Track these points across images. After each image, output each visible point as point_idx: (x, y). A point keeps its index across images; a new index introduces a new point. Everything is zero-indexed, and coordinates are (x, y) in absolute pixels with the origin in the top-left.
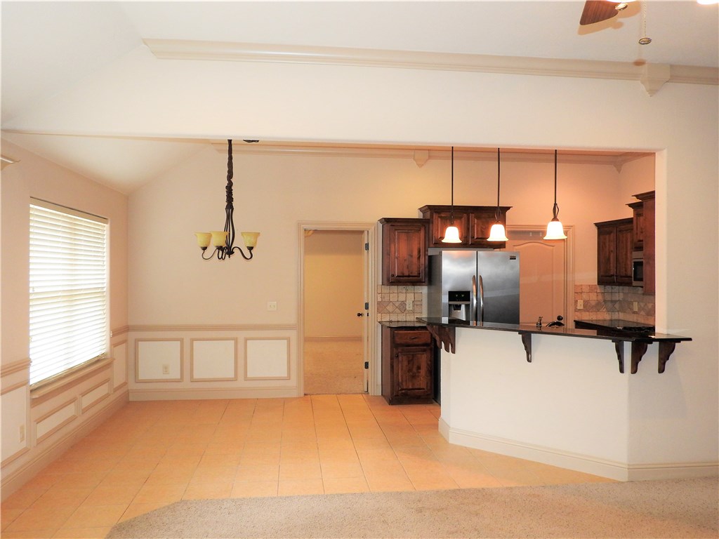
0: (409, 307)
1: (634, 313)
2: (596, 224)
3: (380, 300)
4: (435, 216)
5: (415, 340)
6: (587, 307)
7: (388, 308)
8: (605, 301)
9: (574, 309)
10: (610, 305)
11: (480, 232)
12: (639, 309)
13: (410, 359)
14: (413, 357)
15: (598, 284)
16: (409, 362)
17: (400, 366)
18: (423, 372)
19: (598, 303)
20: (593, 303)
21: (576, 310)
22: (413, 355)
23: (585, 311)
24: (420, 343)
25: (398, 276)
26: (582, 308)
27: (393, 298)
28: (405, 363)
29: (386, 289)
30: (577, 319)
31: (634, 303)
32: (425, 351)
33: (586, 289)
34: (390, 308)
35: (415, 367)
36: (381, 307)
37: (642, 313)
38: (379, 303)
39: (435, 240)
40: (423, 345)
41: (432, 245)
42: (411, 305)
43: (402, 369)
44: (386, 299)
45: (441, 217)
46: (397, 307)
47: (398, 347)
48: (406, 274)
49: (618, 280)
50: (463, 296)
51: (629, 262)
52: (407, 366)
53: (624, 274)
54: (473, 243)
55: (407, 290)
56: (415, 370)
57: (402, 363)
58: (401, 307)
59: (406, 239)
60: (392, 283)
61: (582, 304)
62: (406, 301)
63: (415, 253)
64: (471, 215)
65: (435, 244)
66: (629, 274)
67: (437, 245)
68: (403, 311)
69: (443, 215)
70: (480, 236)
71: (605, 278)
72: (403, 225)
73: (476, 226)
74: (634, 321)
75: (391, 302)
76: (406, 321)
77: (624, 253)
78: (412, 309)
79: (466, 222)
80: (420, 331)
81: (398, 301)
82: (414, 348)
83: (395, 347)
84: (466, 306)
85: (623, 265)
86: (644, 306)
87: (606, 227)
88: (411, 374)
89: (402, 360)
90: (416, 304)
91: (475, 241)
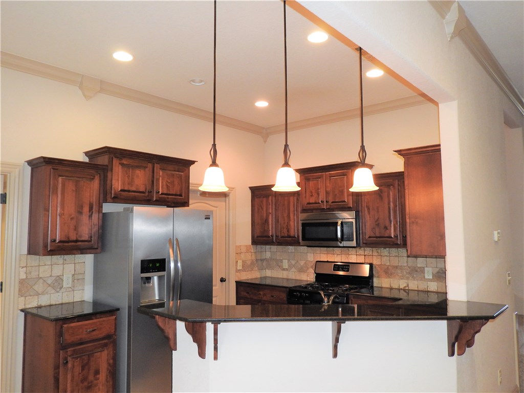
0: (67, 282)
1: (284, 269)
2: (251, 188)
3: (23, 276)
4: (116, 162)
5: (94, 333)
6: (245, 267)
7: (36, 287)
8: (257, 260)
9: (235, 269)
10: (260, 262)
11: (165, 187)
12: (289, 266)
13: (85, 362)
14: (89, 359)
15: (252, 244)
16: (83, 368)
17: (69, 376)
18: (103, 376)
19: (252, 263)
20: (249, 263)
21: (237, 271)
22: (89, 355)
23: (243, 271)
24: (101, 336)
25: (60, 242)
26: (241, 268)
27: (44, 271)
28: (78, 369)
29: (35, 260)
30: (237, 280)
31: (284, 261)
32: (106, 345)
33: (244, 250)
34: (39, 287)
35: (92, 372)
36: (25, 287)
37: (293, 269)
38: (22, 282)
39: (115, 194)
40: (104, 338)
41: (109, 199)
42: (70, 280)
43: (72, 381)
44: (34, 274)
45: (122, 164)
46: (49, 285)
47: (67, 349)
48: (73, 237)
49: (278, 241)
50: (158, 265)
51: (292, 223)
52: (80, 373)
53: (286, 235)
54: (158, 199)
55: (65, 260)
56: (91, 378)
57: (72, 372)
58: (56, 284)
59: (74, 189)
60: (52, 252)
61: (241, 264)
62: (63, 275)
63: (86, 209)
64: (156, 165)
65: (114, 197)
66: (292, 234)
67: (117, 199)
68: (58, 290)
69: (125, 162)
70: (165, 192)
71: (261, 239)
72: (70, 169)
73: (161, 178)
74: (284, 277)
75: (41, 278)
76: (62, 304)
77: (285, 215)
78: (70, 286)
79: (151, 174)
80: (101, 319)
81: (51, 276)
82: (91, 344)
83: (62, 350)
84: (160, 278)
85: (285, 226)
86: (296, 263)
87: (263, 191)
88: (86, 384)
89: (73, 366)
90: (77, 278)
91: (160, 198)
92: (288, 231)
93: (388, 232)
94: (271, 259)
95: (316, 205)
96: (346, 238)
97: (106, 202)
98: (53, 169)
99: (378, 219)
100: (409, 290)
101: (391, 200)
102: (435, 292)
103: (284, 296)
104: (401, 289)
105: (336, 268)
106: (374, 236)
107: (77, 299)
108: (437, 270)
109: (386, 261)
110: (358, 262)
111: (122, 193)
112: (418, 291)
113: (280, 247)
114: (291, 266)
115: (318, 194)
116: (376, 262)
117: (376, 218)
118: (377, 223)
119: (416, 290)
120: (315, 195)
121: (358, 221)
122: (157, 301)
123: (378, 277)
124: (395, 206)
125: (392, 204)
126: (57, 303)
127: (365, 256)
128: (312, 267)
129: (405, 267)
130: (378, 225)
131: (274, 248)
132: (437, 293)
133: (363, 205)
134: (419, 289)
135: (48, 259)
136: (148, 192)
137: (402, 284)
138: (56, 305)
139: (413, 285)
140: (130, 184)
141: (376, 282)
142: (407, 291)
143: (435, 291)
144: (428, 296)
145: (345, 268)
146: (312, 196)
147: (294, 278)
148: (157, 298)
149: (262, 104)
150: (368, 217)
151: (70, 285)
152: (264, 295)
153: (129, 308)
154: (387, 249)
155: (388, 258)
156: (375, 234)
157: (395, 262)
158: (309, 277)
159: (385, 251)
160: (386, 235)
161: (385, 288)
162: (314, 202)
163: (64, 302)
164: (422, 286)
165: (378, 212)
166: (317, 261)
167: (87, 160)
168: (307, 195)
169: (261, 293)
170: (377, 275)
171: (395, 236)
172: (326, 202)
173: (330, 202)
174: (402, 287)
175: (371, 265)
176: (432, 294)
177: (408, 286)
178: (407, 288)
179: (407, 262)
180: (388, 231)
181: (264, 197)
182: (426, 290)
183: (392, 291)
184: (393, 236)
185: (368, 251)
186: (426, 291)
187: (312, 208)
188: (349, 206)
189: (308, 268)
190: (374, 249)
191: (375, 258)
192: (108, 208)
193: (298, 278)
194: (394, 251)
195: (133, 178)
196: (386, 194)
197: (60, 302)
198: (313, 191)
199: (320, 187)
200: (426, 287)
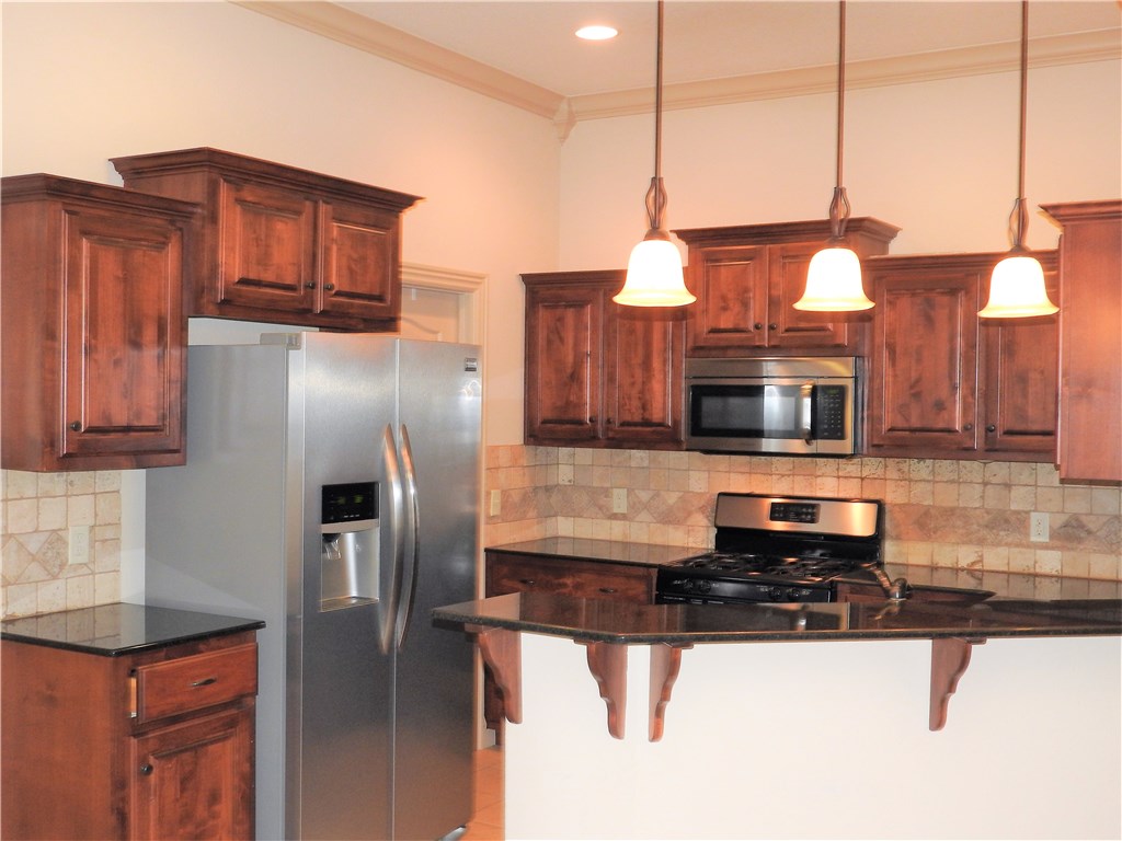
0: (76, 550)
1: (614, 517)
2: (527, 279)
4: (226, 195)
5: (209, 689)
6: (508, 510)
8: (535, 489)
10: (542, 496)
12: (632, 506)
13: (187, 769)
14: (195, 763)
15: (526, 443)
16: (183, 786)
18: (228, 807)
19: (525, 499)
20: (516, 497)
21: (489, 519)
22: (196, 751)
23: (504, 521)
24: (227, 697)
25: (90, 430)
26: (497, 513)
27: (21, 516)
28: (172, 789)
30: (489, 543)
31: (616, 491)
32: (233, 723)
33: (504, 459)
34: (8, 563)
35: (203, 796)
37: (644, 516)
39: (226, 290)
40: (228, 705)
41: (209, 308)
42: (85, 544)
45: (239, 201)
46: (33, 558)
47: (146, 733)
48: (121, 419)
49: (611, 434)
50: (359, 499)
51: (656, 386)
52: (177, 800)
53: (637, 418)
54: (328, 308)
55: (71, 483)
56: (201, 811)
57: (160, 796)
58: (50, 554)
59: (121, 276)
60: (66, 463)
61: (498, 501)
62: (66, 529)
63: (150, 333)
64: (323, 207)
65: (224, 302)
66: (656, 416)
67: (233, 306)
68: (56, 570)
69: (249, 194)
70: (346, 288)
71: (559, 427)
72: (107, 214)
73: (335, 248)
74: (614, 538)
75: (11, 536)
76: (66, 612)
77: (637, 360)
78: (86, 561)
79: (311, 233)
80: (225, 652)
81: (36, 531)
82: (196, 722)
83: (135, 736)
84: (361, 538)
85: (634, 392)
86: (652, 498)
87: (562, 288)
88: (190, 828)
89: (162, 779)
90: (104, 537)
91: (334, 305)
92: (644, 408)
93: (946, 417)
94: (574, 486)
95: (738, 335)
96: (826, 430)
97: (199, 313)
98: (66, 211)
99: (918, 381)
100: (982, 571)
101: (959, 328)
102: (1052, 576)
103: (639, 589)
104: (963, 570)
105: (779, 512)
106: (906, 425)
107: (102, 598)
108: (1062, 519)
109: (922, 495)
110: (842, 495)
111: (244, 288)
112: (1009, 574)
113: (605, 454)
114: (635, 507)
115: (745, 305)
116: (892, 496)
117: (914, 375)
118: (913, 391)
119: (1003, 572)
120: (736, 308)
121: (860, 382)
122: (354, 601)
123: (898, 538)
124: (971, 346)
125: (959, 341)
126: (55, 609)
127: (862, 479)
128: (702, 509)
129: (978, 512)
130: (917, 395)
131: (584, 454)
132: (1060, 578)
133: (877, 340)
134: (1011, 570)
135: (55, 481)
136: (306, 287)
137: (965, 556)
138: (50, 614)
139: (996, 558)
140: (264, 260)
141: (890, 551)
142: (978, 574)
143: (1054, 573)
144: (1035, 587)
145: (807, 514)
146: (725, 309)
147: (644, 539)
148: (354, 593)
149: (597, 33)
150: (890, 372)
151: (84, 559)
152: (578, 586)
153: (290, 619)
154: (929, 462)
155: (929, 487)
156: (907, 420)
157: (947, 497)
158: (697, 539)
159: (921, 468)
160: (941, 425)
161: (912, 565)
162: (730, 326)
163: (71, 606)
164: (1020, 560)
165: (919, 361)
166: (720, 494)
167: (117, 181)
168: (711, 306)
169: (569, 581)
170: (894, 534)
171: (965, 429)
172: (771, 328)
173: (782, 327)
174: (963, 563)
175: (880, 506)
176: (1046, 582)
177: (981, 561)
178: (977, 567)
179: (982, 497)
180: (945, 415)
181: (566, 307)
182: (1032, 571)
183: (937, 575)
184: (958, 427)
185: (872, 466)
186: (1029, 575)
187: (722, 344)
188: (838, 342)
189: (689, 514)
190: (890, 462)
191: (890, 486)
192: (203, 331)
193: (659, 540)
194: (946, 467)
195: (267, 246)
196: (947, 311)
197: (61, 607)
198: (731, 295)
199: (751, 284)
200: (1031, 563)
